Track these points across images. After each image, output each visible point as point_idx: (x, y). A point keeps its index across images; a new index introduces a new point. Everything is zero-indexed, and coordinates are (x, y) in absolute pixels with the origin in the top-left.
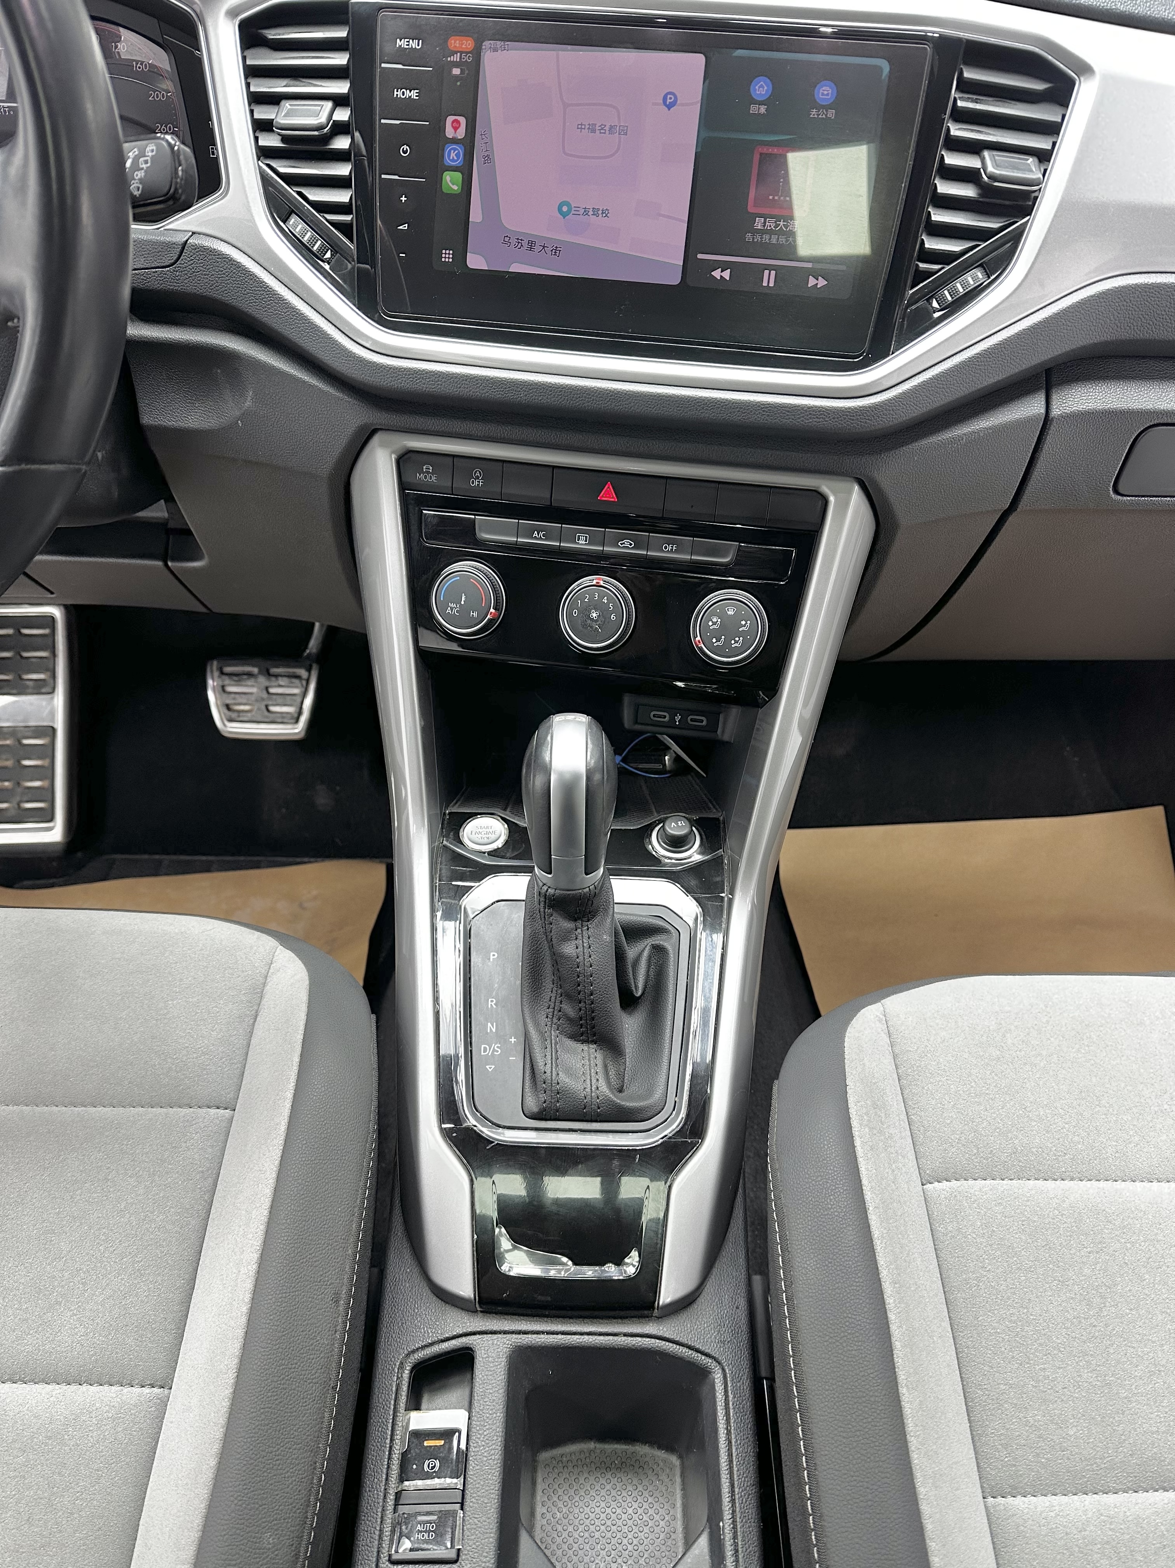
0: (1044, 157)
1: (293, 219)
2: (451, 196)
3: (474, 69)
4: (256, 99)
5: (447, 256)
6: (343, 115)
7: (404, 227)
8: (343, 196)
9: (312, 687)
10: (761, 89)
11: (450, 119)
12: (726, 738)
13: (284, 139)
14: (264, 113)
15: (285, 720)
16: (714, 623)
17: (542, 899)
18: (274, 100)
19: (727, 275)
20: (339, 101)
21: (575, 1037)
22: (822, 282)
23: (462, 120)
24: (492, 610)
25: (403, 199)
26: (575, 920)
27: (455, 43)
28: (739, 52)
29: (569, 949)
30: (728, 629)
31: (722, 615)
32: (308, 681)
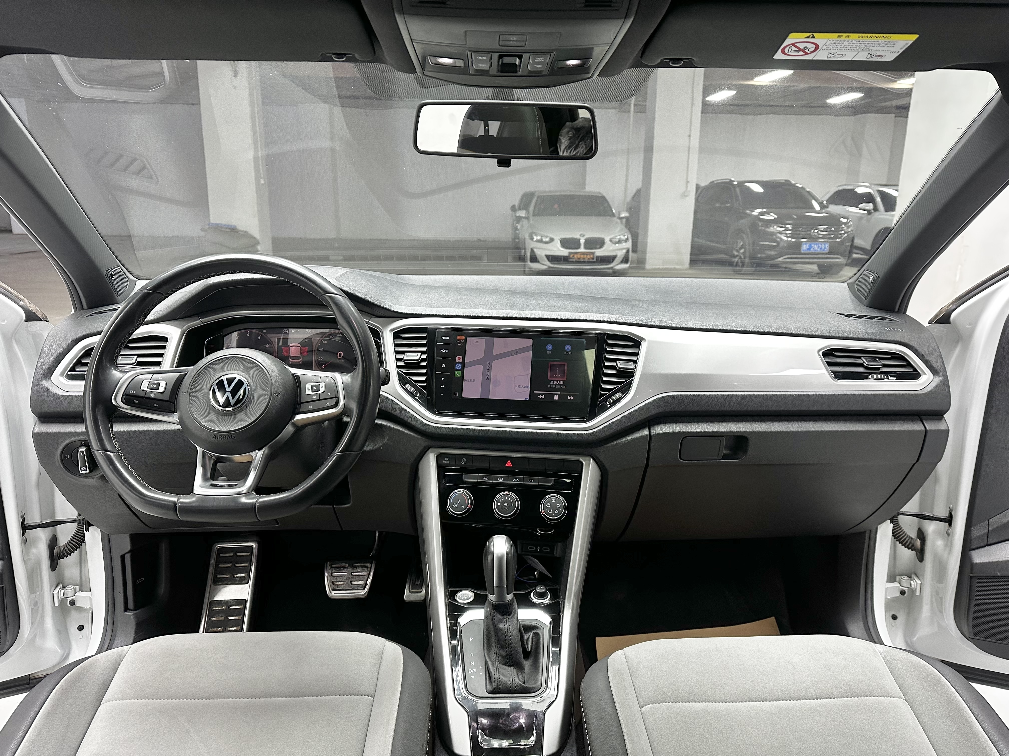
0: (635, 362)
1: (407, 385)
2: (458, 377)
3: (464, 343)
4: (397, 352)
5: (456, 394)
6: (424, 356)
7: (443, 386)
8: (424, 378)
9: (372, 574)
10: (549, 347)
11: (457, 357)
12: (558, 556)
13: (405, 363)
14: (399, 356)
15: (359, 588)
16: (548, 505)
17: (491, 606)
18: (403, 353)
19: (543, 397)
20: (423, 353)
21: (505, 664)
22: (572, 398)
23: (461, 357)
24: (469, 505)
25: (443, 379)
26: (503, 615)
27: (459, 337)
28: (542, 338)
29: (502, 626)
30: (554, 507)
31: (551, 502)
32: (371, 568)
